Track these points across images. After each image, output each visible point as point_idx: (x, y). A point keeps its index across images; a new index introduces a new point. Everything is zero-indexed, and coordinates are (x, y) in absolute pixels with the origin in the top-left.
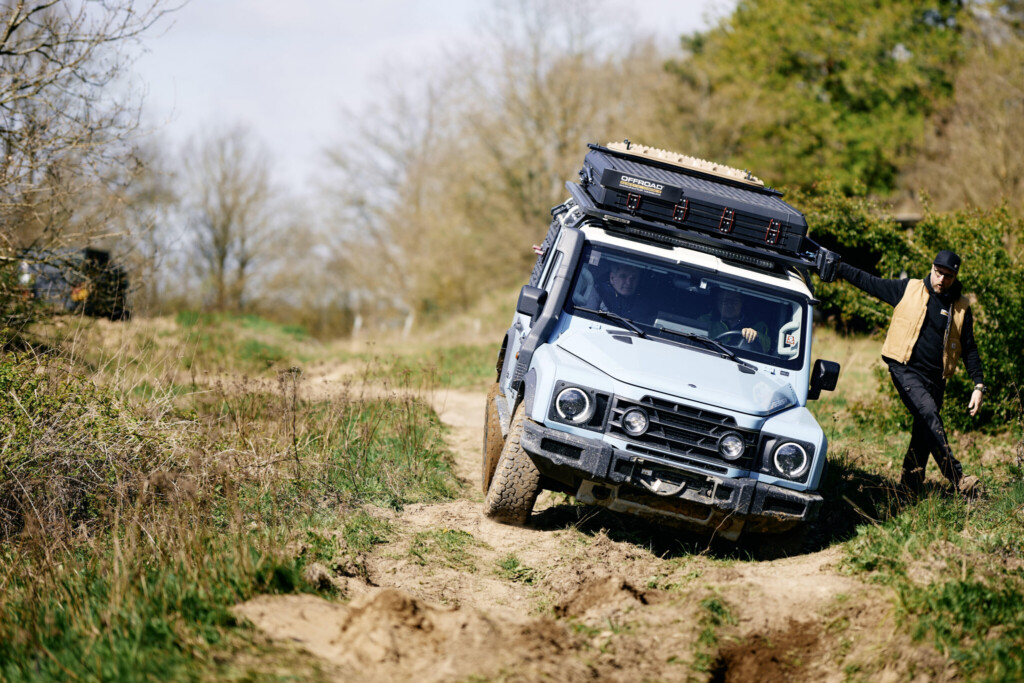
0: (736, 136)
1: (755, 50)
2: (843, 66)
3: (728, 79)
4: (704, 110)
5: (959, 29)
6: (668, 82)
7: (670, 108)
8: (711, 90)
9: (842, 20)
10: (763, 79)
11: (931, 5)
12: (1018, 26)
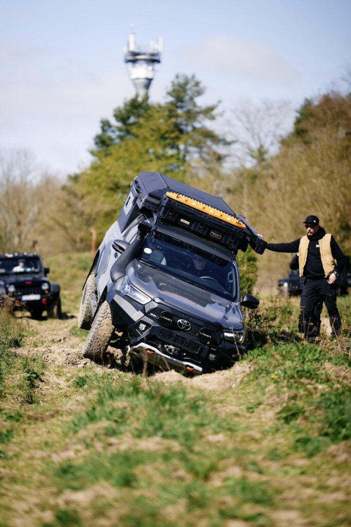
0: (94, 216)
1: (99, 180)
3: (89, 193)
4: (80, 205)
5: (185, 172)
6: (63, 194)
7: (64, 205)
8: (82, 197)
9: (136, 168)
10: (104, 192)
11: (173, 161)
12: (210, 170)
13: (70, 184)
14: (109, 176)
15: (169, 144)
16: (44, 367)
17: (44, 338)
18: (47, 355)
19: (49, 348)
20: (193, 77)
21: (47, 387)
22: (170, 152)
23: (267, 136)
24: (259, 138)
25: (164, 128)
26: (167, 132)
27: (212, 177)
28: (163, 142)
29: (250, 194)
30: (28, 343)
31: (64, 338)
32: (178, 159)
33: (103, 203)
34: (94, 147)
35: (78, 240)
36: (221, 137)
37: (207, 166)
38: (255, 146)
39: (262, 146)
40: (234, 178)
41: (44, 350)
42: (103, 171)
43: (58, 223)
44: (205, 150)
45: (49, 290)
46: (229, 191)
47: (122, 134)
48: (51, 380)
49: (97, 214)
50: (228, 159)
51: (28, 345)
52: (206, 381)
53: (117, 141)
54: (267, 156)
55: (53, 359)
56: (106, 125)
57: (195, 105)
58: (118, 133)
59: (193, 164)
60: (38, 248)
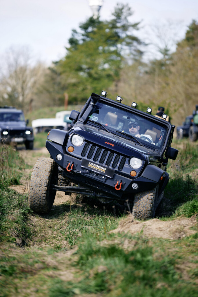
0: (66, 86)
1: (70, 65)
2: (92, 68)
3: (64, 72)
4: (58, 79)
5: (120, 60)
7: (50, 79)
10: (73, 72)
12: (135, 60)
13: (52, 66)
14: (76, 62)
15: (111, 44)
20: (127, 5)
22: (112, 48)
23: (169, 41)
24: (165, 41)
25: (109, 35)
26: (110, 37)
27: (137, 64)
32: (117, 53)
33: (72, 78)
34: (69, 46)
35: (57, 99)
36: (142, 41)
37: (134, 58)
39: (166, 47)
40: (150, 65)
42: (73, 59)
43: (45, 89)
44: (133, 48)
46: (147, 73)
47: (84, 37)
49: (69, 84)
53: (81, 42)
54: (170, 53)
56: (75, 31)
57: (127, 21)
58: (82, 37)
59: (126, 56)
60: (33, 104)
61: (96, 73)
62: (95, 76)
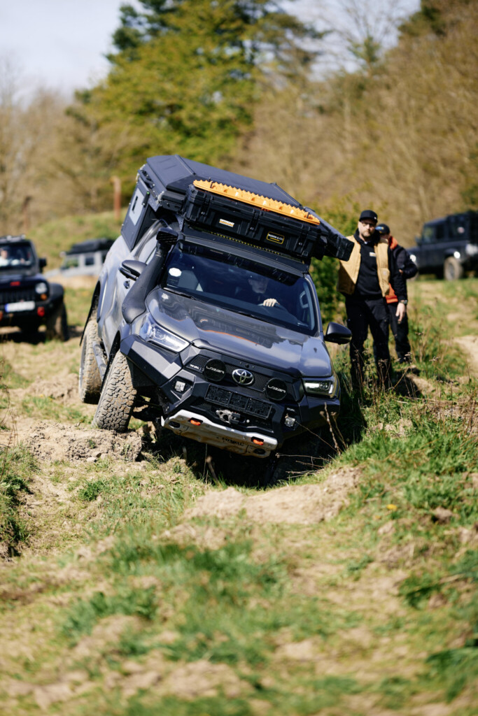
0: (116, 155)
1: (123, 99)
2: (180, 107)
3: (107, 120)
4: (94, 140)
5: (253, 81)
6: (69, 123)
7: (71, 139)
8: (97, 127)
9: (179, 78)
10: (131, 118)
11: (235, 66)
12: (292, 77)
13: (79, 105)
14: (137, 93)
15: (228, 40)
16: (33, 467)
17: (37, 391)
18: (38, 444)
19: (42, 431)
21: (38, 502)
22: (230, 51)
23: (378, 20)
24: (366, 24)
25: (218, 15)
26: (223, 21)
27: (295, 90)
28: (217, 38)
29: (353, 114)
30: (13, 403)
31: (69, 391)
32: (243, 62)
33: (129, 134)
34: (115, 51)
35: (93, 193)
36: (307, 26)
37: (288, 71)
38: (359, 36)
39: (370, 39)
40: (329, 89)
41: (33, 435)
42: (127, 85)
43: (61, 167)
44: (284, 46)
45: (47, 293)
46: (321, 110)
47: (156, 26)
48: (44, 491)
49: (121, 151)
50: (320, 59)
51: (13, 405)
52: (285, 506)
53: (148, 38)
54: (380, 54)
55: (47, 450)
56: (128, 11)
58: (148, 26)
59: (266, 69)
60: (33, 206)
61: (192, 118)
62: (189, 124)
